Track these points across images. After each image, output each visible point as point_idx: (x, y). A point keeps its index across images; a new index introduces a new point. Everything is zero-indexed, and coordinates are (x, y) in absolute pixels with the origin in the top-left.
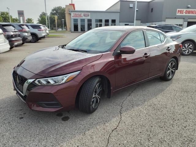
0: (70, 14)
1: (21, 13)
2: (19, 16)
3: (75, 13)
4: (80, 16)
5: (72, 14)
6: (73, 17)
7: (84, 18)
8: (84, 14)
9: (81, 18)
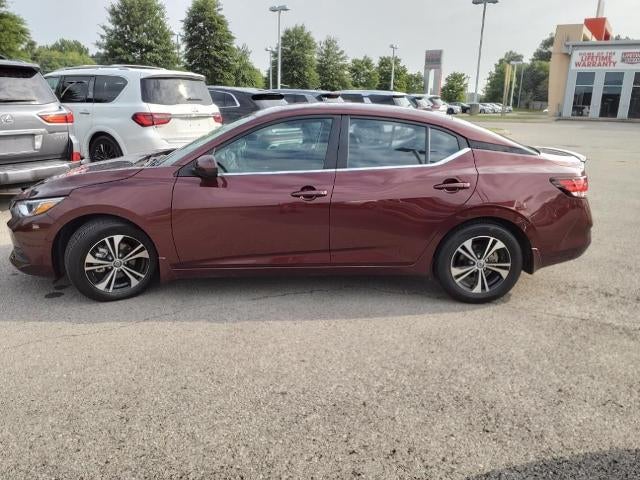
0: (568, 56)
1: (433, 59)
2: (426, 68)
3: (587, 51)
4: (607, 60)
5: (576, 56)
6: (577, 64)
7: (620, 67)
8: (625, 54)
9: (611, 69)
